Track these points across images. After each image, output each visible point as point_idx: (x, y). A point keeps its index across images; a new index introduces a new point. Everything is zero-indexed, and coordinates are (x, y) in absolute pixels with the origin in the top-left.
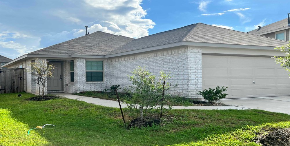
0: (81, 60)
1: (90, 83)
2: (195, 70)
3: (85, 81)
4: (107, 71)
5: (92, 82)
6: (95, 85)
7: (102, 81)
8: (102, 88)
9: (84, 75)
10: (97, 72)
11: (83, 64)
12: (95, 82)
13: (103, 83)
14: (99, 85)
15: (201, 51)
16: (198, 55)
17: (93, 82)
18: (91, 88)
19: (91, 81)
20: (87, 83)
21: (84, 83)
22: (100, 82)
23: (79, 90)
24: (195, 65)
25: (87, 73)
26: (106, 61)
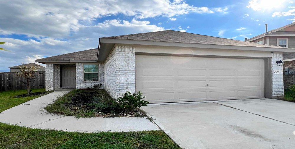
0: (79, 64)
1: (86, 82)
2: (125, 72)
3: (82, 80)
4: (101, 72)
6: (90, 84)
7: (97, 80)
10: (93, 73)
11: (81, 67)
15: (134, 50)
16: (129, 55)
17: (89, 81)
18: (87, 86)
24: (126, 65)
25: (84, 74)
26: (100, 65)
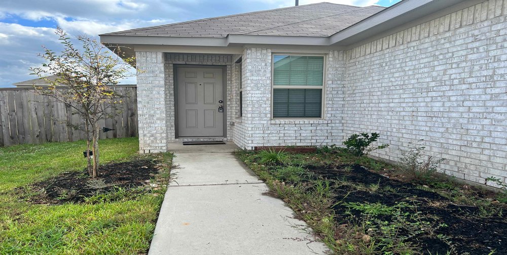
0: (259, 54)
1: (282, 121)
3: (269, 115)
4: (334, 86)
5: (287, 120)
6: (296, 128)
7: (319, 115)
8: (317, 138)
9: (267, 100)
10: (305, 90)
11: (263, 64)
12: (297, 121)
13: (321, 121)
14: (311, 128)
17: (292, 120)
18: (285, 138)
19: (288, 116)
20: (273, 122)
21: (265, 122)
22: (312, 121)
23: (250, 142)
25: (276, 92)
26: (334, 57)
